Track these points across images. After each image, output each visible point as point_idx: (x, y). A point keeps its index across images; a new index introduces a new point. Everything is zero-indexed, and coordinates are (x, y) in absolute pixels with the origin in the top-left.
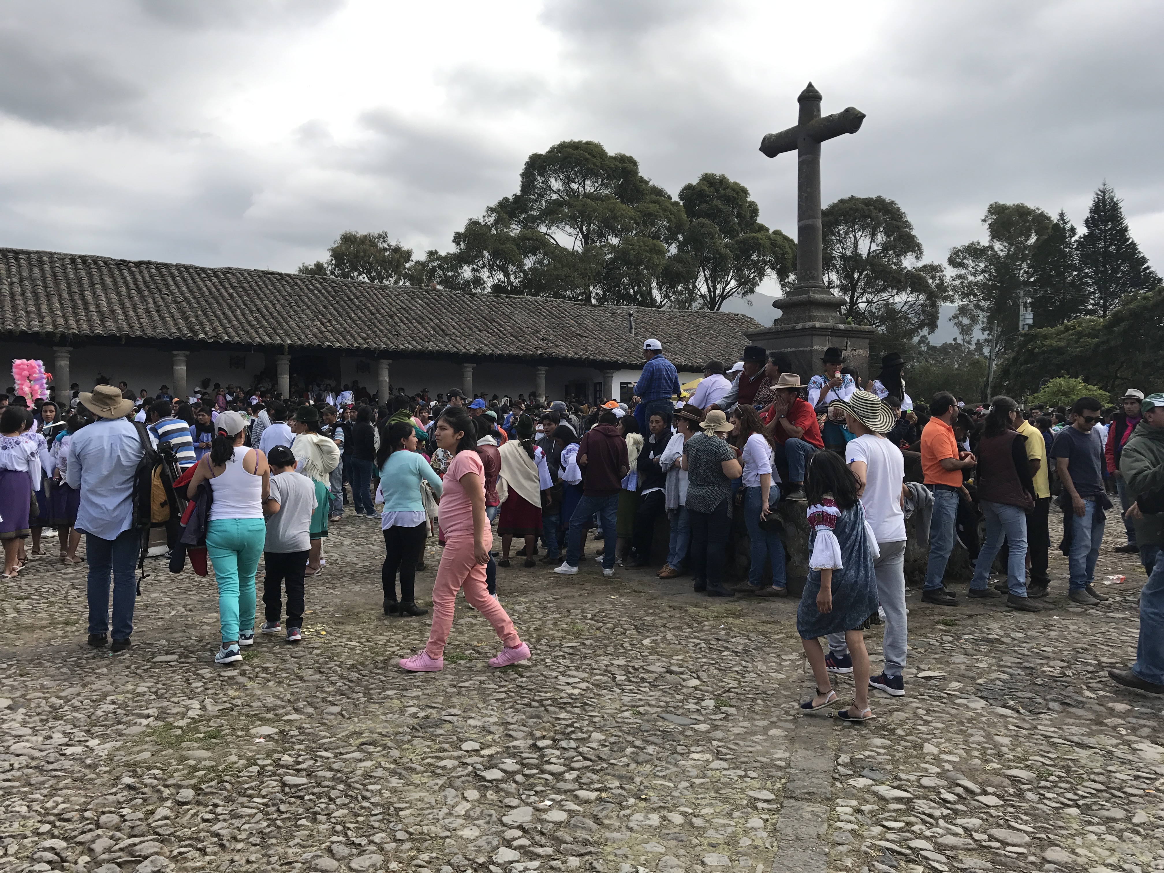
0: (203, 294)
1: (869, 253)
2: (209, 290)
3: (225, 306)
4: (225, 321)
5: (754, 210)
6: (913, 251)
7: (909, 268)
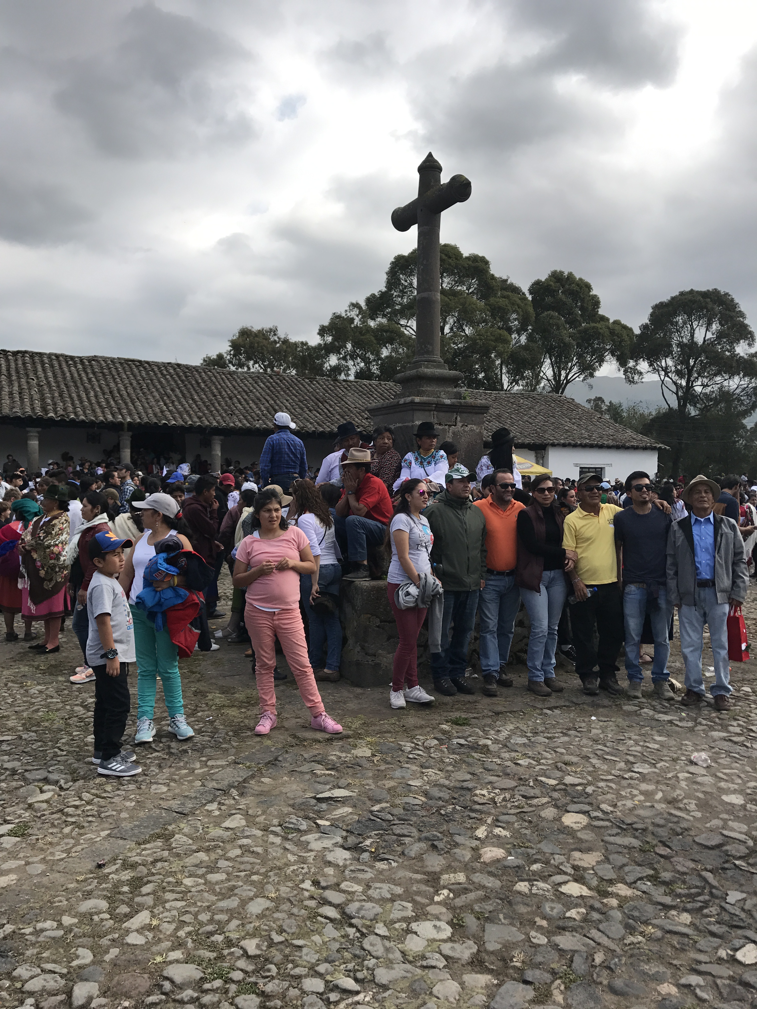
0: (65, 378)
1: (705, 341)
2: (72, 374)
3: (81, 388)
4: (77, 402)
5: (596, 302)
6: (745, 338)
7: (742, 354)
